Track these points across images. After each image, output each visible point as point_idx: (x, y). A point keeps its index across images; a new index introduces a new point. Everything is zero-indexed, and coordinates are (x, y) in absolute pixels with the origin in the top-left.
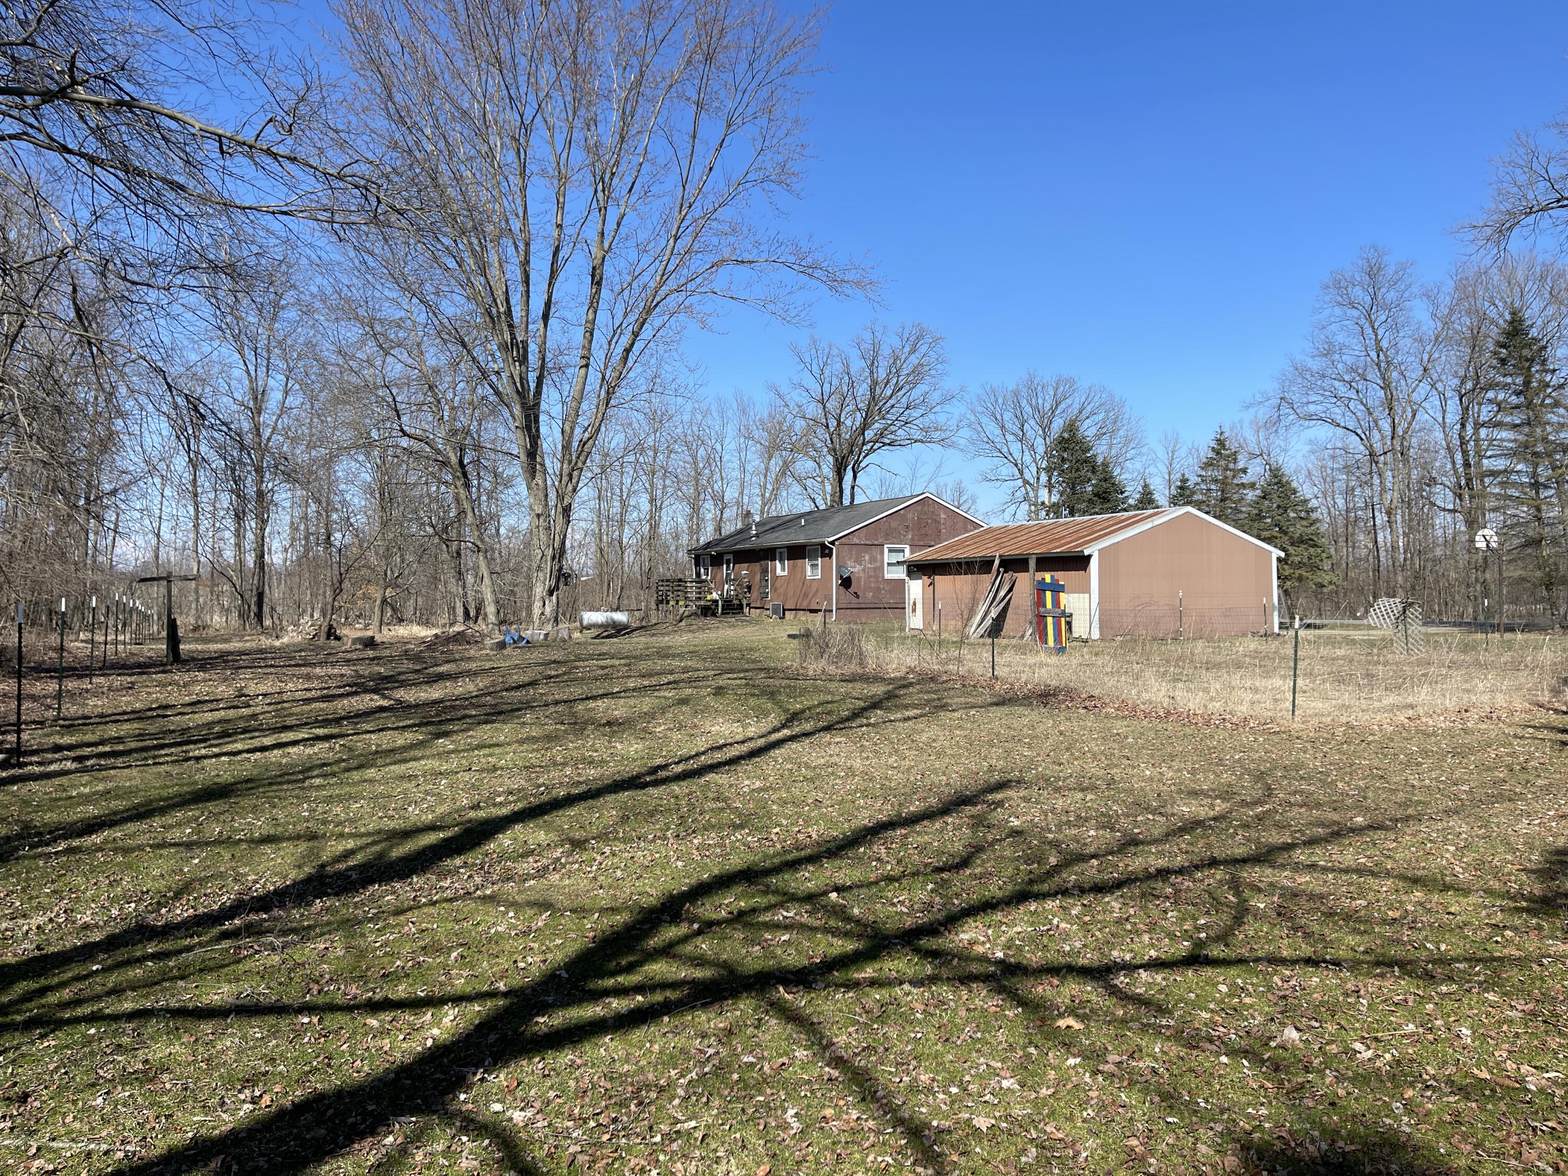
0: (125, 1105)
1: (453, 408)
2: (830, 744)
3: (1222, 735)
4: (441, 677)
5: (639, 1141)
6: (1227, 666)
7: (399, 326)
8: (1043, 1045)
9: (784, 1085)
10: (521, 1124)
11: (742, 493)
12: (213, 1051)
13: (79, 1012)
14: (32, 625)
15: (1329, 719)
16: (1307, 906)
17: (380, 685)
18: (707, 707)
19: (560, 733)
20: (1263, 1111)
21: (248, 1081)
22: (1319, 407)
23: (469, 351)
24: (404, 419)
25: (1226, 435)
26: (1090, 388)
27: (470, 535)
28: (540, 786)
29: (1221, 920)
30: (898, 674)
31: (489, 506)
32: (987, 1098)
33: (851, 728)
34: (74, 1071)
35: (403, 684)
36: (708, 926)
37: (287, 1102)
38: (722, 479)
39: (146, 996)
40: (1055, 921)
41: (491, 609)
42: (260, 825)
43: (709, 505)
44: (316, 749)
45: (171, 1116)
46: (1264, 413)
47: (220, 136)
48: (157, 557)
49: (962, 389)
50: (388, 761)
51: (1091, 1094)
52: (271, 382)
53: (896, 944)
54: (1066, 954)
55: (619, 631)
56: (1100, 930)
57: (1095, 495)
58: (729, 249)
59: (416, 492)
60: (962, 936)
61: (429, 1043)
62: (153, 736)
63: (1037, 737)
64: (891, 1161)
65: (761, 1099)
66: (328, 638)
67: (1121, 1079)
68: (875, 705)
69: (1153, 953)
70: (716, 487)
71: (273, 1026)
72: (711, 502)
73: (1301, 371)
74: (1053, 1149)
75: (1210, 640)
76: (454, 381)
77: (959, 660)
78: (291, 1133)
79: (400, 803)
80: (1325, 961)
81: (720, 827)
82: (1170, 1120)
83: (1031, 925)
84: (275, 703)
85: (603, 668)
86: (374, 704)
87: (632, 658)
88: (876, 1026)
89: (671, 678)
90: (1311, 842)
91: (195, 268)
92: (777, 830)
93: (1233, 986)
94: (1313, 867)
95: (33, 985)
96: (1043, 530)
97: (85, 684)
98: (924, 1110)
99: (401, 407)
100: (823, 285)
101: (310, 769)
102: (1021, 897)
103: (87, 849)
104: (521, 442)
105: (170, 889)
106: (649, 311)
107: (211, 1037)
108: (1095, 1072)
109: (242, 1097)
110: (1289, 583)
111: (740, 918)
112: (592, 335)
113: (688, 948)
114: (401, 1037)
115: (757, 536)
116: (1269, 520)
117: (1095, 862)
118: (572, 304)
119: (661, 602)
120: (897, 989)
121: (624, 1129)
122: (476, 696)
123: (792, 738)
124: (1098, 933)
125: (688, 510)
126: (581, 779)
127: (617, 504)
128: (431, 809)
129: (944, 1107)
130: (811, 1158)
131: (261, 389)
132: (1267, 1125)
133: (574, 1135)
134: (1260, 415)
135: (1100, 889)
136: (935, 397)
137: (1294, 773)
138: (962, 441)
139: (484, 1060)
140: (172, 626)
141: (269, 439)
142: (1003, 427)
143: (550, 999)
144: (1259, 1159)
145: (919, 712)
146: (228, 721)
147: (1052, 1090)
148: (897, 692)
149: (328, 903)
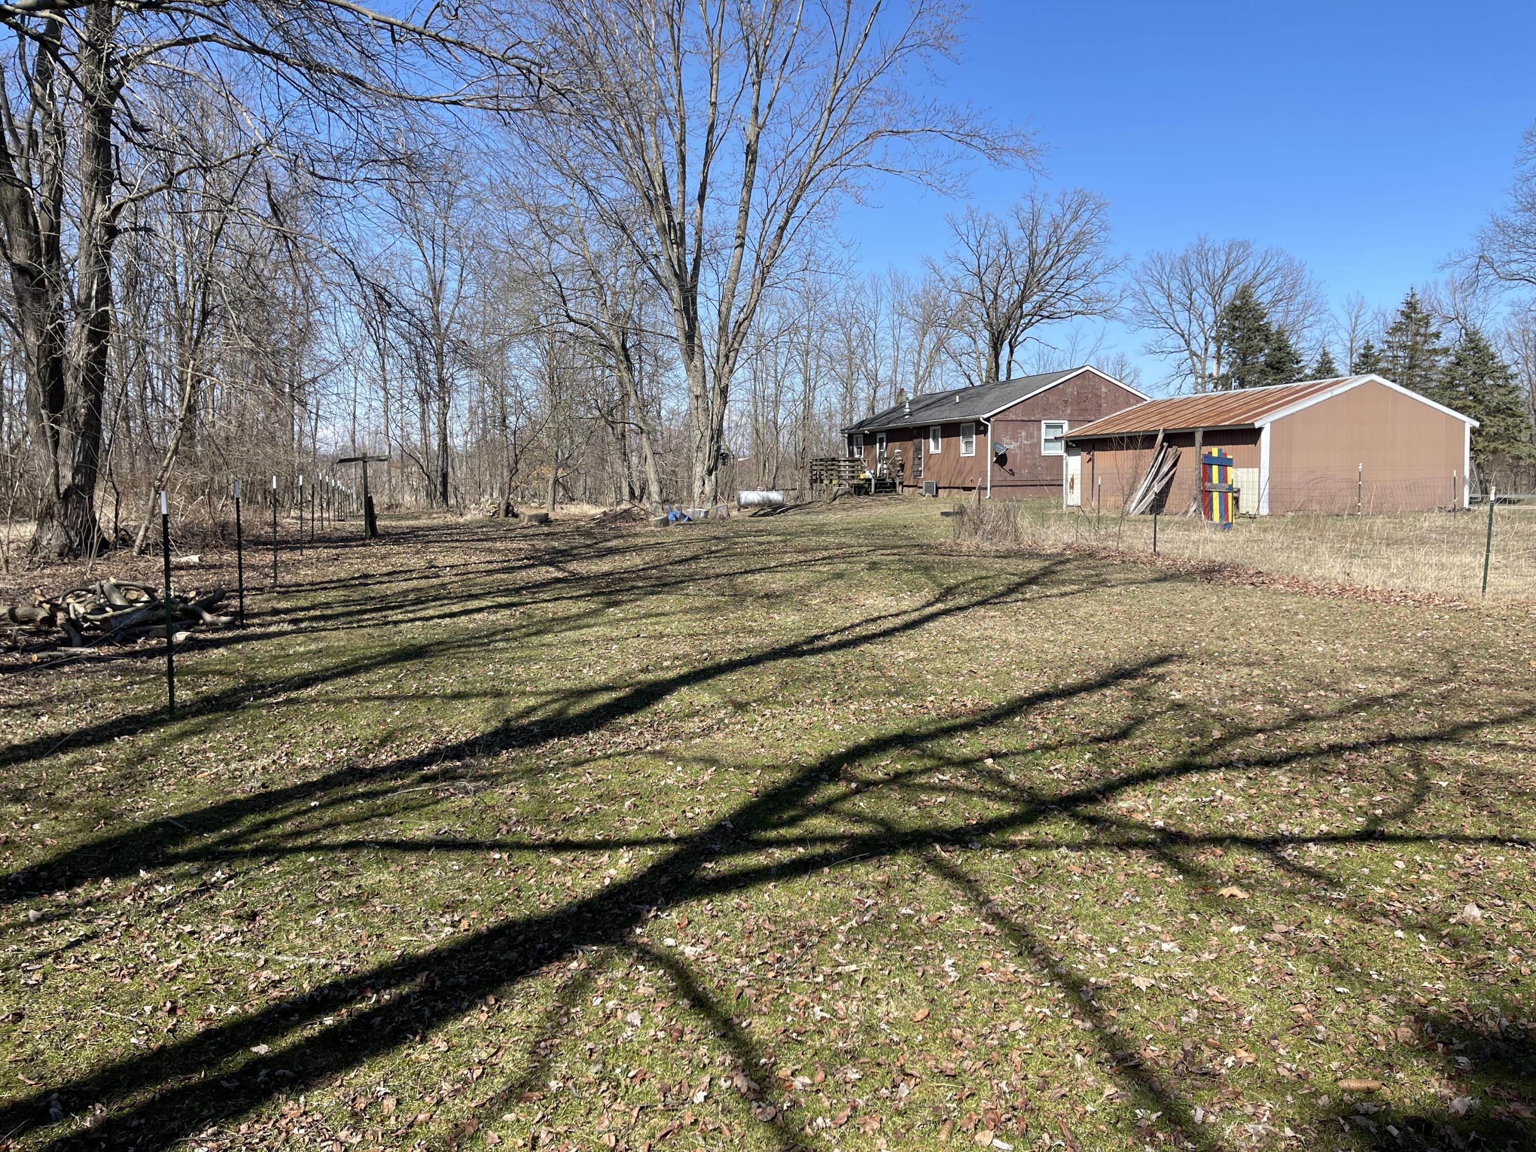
0: (341, 925)
1: (614, 294)
2: (984, 618)
3: (1403, 612)
4: (611, 551)
5: (802, 979)
6: (1410, 543)
7: (563, 213)
8: (1205, 912)
9: (942, 936)
10: (692, 958)
11: (895, 371)
12: (417, 880)
13: (300, 842)
14: (250, 502)
15: (1523, 597)
16: (1494, 785)
17: (555, 558)
18: (861, 581)
19: (722, 605)
20: (1440, 985)
21: (448, 907)
22: (1522, 266)
23: (629, 236)
24: (570, 305)
25: (1418, 297)
26: (1267, 252)
27: (633, 417)
28: (703, 653)
29: (1399, 797)
30: (1054, 551)
31: (651, 389)
32: (1146, 959)
33: (1006, 602)
34: (296, 894)
35: (575, 557)
36: (866, 786)
37: (483, 927)
38: (875, 357)
39: (358, 830)
40: (1219, 793)
41: (654, 488)
42: (452, 683)
43: (862, 384)
44: (499, 616)
45: (381, 935)
46: (1460, 273)
47: (392, 24)
48: (353, 441)
49: (1126, 257)
50: (564, 627)
51: (1255, 960)
52: (448, 272)
53: (1053, 810)
54: (1229, 825)
55: (775, 510)
56: (1266, 803)
57: (1268, 365)
58: (884, 120)
59: (582, 376)
60: (1120, 804)
61: (607, 881)
62: (356, 602)
63: (1200, 613)
64: (1048, 1013)
65: (920, 948)
66: (506, 516)
67: (1288, 948)
68: (1032, 580)
69: (1324, 828)
70: (869, 366)
71: (468, 860)
72: (864, 381)
73: (1502, 228)
74: (1215, 1011)
75: (1391, 514)
76: (615, 266)
77: (1119, 536)
78: (487, 954)
79: (575, 666)
80: (1511, 840)
81: (875, 694)
82: (1339, 989)
83: (1193, 796)
84: (461, 574)
85: (760, 544)
86: (549, 576)
87: (788, 535)
88: (1032, 886)
89: (826, 554)
90: (1502, 721)
91: (376, 161)
92: (932, 698)
93: (1410, 862)
94: (1501, 746)
95: (260, 819)
96: (1211, 402)
97: (297, 556)
98: (1081, 967)
99: (565, 293)
100: (981, 154)
101: (494, 634)
102: (1183, 768)
103: (304, 700)
104: (680, 324)
105: (376, 737)
106: (803, 187)
107: (415, 867)
108: (1260, 941)
109: (443, 920)
110: (1482, 457)
111: (897, 780)
112: (747, 214)
113: (847, 806)
114: (582, 875)
115: (910, 414)
116: (1462, 389)
117: (1261, 736)
118: (727, 184)
119: (816, 481)
120: (1054, 852)
121: (788, 968)
122: (643, 569)
123: (946, 612)
124: (1264, 806)
125: (841, 390)
126: (742, 647)
127: (772, 385)
128: (604, 671)
129: (1102, 966)
130: (968, 1005)
131: (438, 280)
132: (1443, 999)
133: (742, 971)
134: (1457, 276)
135: (1266, 763)
136: (1098, 265)
137: (1482, 652)
138: (1125, 312)
139: (657, 900)
140: (369, 504)
141: (448, 327)
142: (1169, 296)
143: (717, 848)
144: (1434, 1031)
145: (1076, 587)
146: (420, 590)
147: (1215, 955)
148: (1054, 568)
149: (514, 754)
